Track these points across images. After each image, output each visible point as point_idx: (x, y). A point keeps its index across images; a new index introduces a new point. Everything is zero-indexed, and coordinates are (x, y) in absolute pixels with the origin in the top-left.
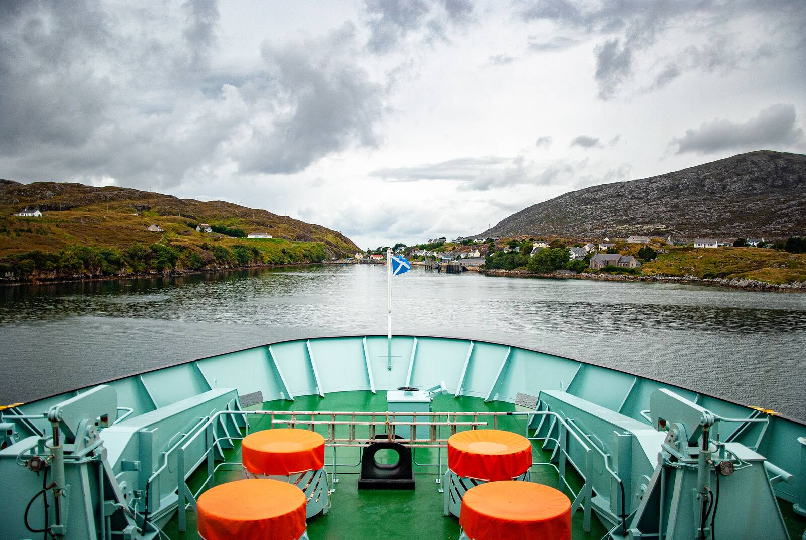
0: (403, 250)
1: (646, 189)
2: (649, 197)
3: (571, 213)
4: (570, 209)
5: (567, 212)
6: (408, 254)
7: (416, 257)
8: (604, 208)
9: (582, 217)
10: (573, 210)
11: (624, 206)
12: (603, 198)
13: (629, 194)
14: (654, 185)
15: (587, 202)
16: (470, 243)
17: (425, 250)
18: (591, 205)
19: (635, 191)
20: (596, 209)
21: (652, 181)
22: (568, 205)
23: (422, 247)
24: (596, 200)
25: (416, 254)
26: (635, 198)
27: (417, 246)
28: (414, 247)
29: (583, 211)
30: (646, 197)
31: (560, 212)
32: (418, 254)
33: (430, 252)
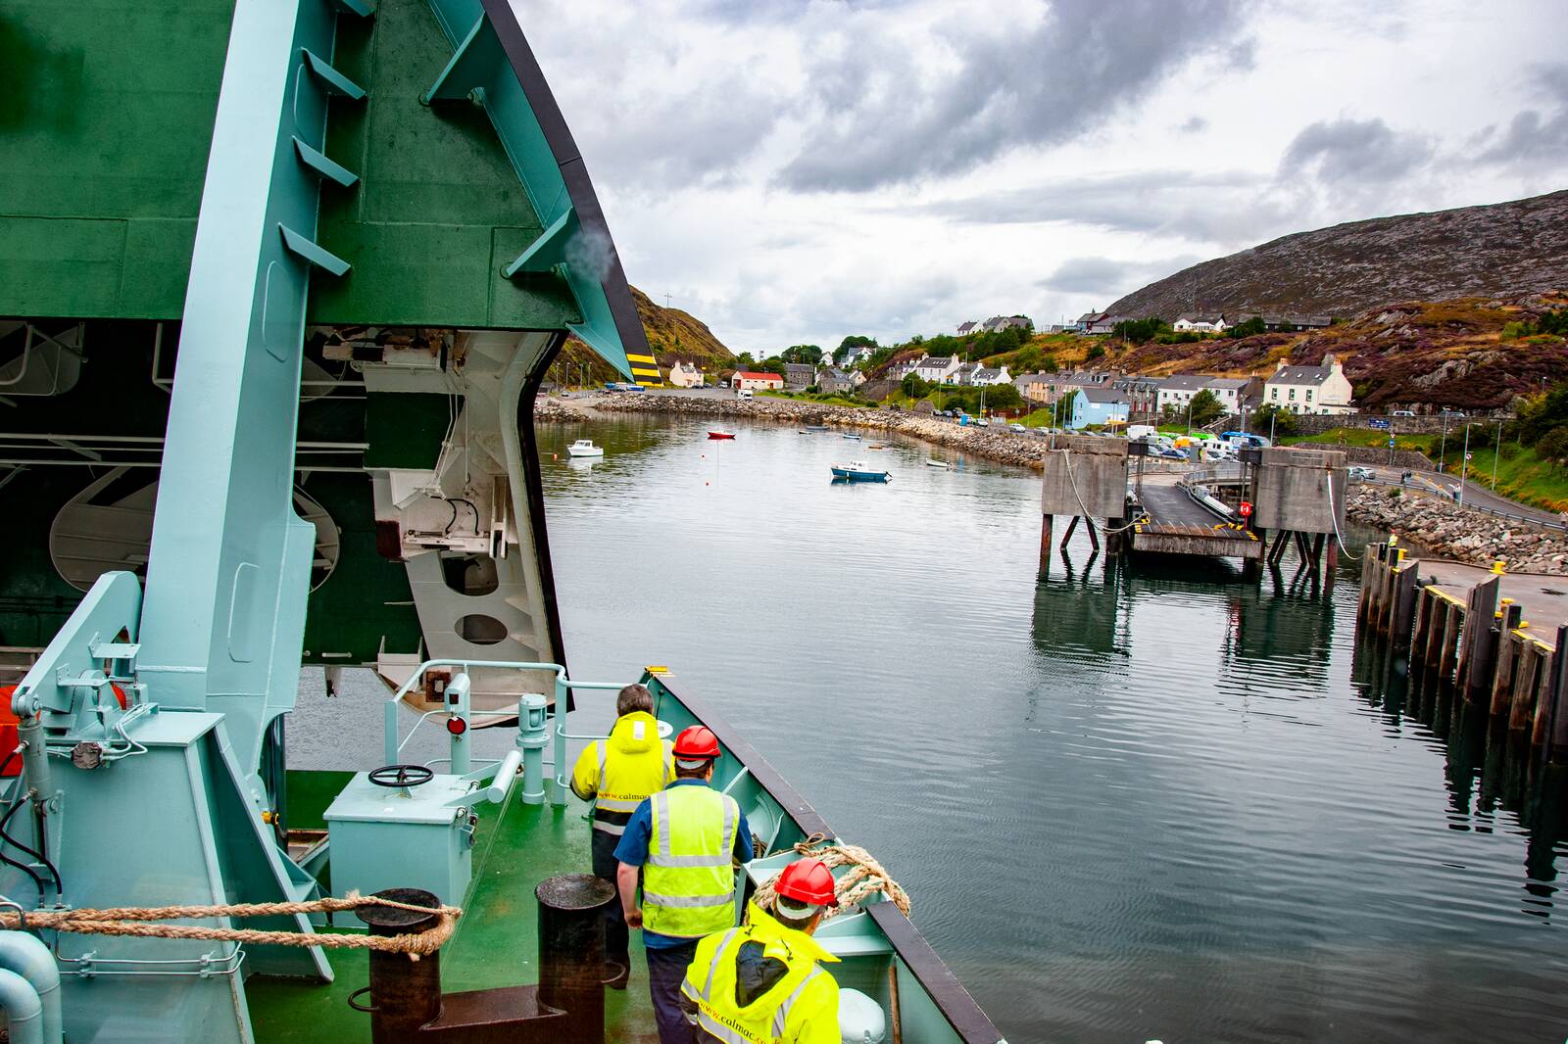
0: (866, 358)
1: (1521, 225)
2: (1536, 245)
3: (1322, 279)
4: (1315, 271)
5: (1308, 279)
6: (880, 375)
7: (914, 389)
8: (1416, 268)
9: (1358, 290)
10: (1323, 274)
11: (1473, 265)
12: (1403, 245)
13: (1476, 237)
14: (1542, 216)
15: (1359, 254)
16: (1159, 336)
17: (955, 358)
18: (1372, 262)
19: (1489, 229)
20: (1393, 272)
21: (1531, 206)
22: (1305, 261)
23: (941, 349)
24: (1382, 249)
25: (914, 376)
26: (1495, 246)
27: (918, 342)
28: (906, 347)
29: (1353, 276)
30: (1528, 243)
31: (1288, 277)
32: (927, 374)
33: (980, 366)
